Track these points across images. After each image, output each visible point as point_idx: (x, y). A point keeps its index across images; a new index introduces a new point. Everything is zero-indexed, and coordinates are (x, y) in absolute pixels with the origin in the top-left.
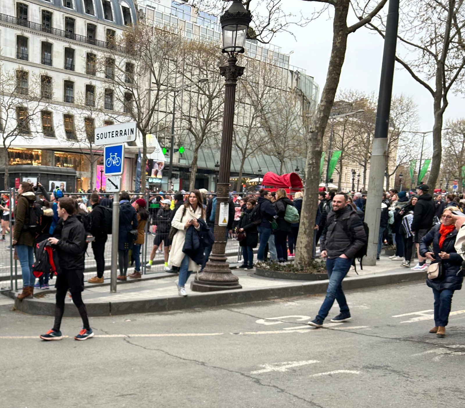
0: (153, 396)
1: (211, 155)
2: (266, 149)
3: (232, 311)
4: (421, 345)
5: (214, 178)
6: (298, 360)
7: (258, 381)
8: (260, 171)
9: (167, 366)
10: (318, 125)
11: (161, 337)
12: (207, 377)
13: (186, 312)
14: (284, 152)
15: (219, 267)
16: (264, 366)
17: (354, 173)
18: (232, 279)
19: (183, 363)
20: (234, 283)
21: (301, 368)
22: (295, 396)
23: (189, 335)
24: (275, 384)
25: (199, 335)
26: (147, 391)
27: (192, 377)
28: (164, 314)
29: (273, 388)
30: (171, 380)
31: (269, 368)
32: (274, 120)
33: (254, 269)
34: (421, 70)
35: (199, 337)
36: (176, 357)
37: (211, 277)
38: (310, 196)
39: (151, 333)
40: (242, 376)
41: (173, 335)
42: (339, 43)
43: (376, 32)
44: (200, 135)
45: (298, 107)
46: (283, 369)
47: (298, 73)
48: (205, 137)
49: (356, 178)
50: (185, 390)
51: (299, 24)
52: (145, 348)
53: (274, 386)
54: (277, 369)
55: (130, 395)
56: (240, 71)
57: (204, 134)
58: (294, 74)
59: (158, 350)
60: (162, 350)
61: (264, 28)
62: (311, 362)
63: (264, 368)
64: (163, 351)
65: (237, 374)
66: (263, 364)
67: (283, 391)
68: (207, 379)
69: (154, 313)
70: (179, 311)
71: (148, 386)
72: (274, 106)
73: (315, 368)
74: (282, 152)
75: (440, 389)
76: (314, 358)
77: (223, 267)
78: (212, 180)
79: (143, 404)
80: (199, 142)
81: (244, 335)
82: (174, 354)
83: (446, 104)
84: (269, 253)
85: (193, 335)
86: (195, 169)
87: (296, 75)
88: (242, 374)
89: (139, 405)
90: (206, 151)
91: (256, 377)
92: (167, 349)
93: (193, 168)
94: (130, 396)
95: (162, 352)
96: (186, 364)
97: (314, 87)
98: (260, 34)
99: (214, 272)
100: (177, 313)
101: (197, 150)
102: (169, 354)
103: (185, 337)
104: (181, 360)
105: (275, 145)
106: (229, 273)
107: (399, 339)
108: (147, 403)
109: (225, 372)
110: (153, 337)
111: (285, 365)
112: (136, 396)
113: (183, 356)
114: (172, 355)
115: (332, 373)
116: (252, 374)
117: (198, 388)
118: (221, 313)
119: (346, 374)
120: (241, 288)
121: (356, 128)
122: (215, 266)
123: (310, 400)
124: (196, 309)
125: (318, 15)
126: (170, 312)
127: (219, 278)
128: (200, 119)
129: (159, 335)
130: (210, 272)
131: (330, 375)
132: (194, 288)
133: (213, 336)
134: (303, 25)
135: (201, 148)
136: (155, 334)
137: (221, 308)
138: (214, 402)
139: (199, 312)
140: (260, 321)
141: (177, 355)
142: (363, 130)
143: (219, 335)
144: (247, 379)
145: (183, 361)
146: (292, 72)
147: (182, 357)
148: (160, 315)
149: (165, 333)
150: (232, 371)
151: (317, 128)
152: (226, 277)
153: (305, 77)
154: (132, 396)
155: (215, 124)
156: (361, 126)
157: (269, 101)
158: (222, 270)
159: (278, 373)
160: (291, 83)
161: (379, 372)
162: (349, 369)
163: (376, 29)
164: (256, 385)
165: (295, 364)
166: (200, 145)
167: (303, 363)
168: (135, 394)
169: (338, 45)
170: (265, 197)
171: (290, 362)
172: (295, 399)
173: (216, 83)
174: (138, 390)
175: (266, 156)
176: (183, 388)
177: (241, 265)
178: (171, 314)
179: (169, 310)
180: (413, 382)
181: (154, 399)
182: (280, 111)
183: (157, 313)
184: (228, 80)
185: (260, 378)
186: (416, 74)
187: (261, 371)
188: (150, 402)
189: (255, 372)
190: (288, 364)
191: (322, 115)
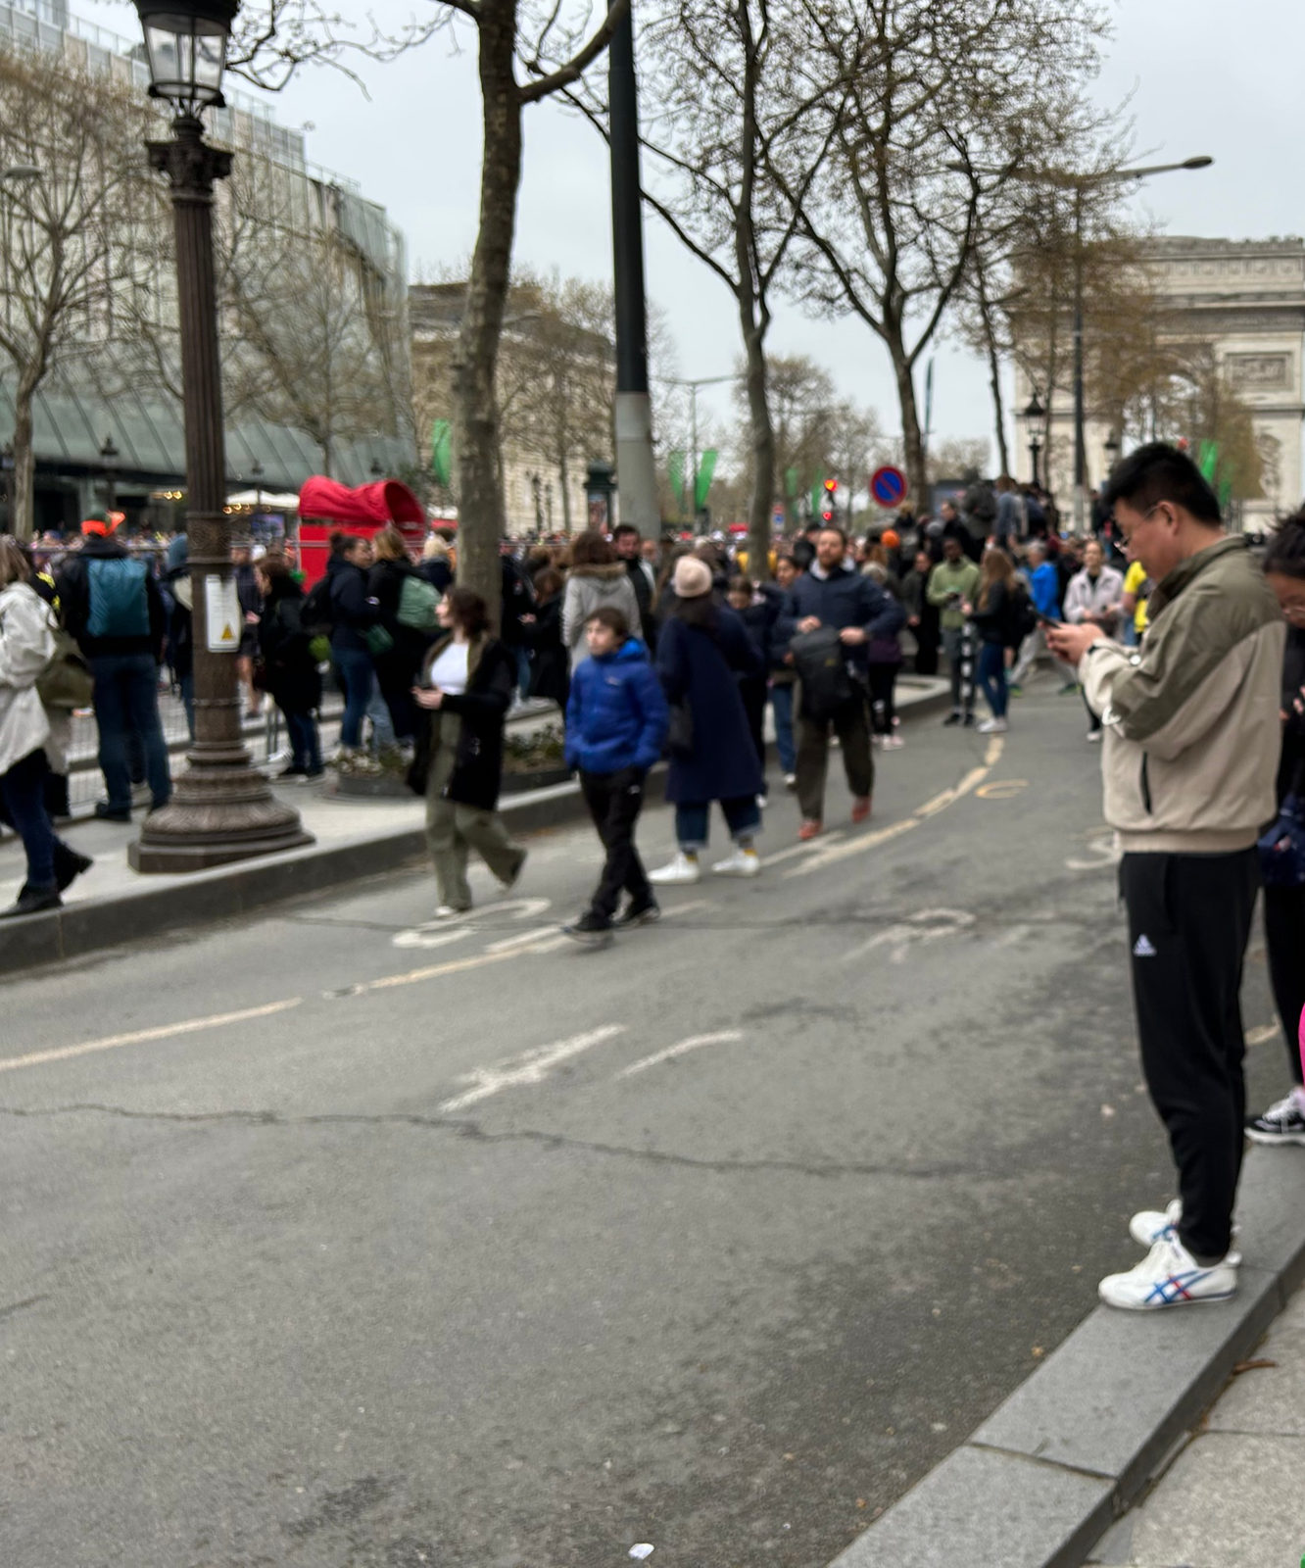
0: (119, 1282)
1: (75, 415)
2: (268, 404)
3: (300, 920)
4: (852, 928)
5: (97, 492)
6: (565, 1036)
7: (472, 1132)
8: (256, 470)
9: (134, 1160)
10: (473, 349)
11: (71, 1059)
12: (300, 1160)
13: (139, 949)
14: (330, 416)
15: (230, 782)
16: (473, 1078)
17: (536, 481)
18: (281, 818)
19: (195, 1132)
20: (288, 831)
21: (583, 1058)
22: (599, 1148)
23: (180, 1028)
24: (528, 1127)
25: (215, 1021)
26: (89, 1270)
27: (245, 1174)
28: (54, 973)
29: (528, 1142)
30: (171, 1203)
31: (491, 1083)
32: (286, 321)
33: (330, 777)
34: (696, 225)
35: (219, 1029)
36: (161, 1116)
37: (205, 820)
38: (477, 550)
39: (27, 1052)
40: (417, 1129)
41: (115, 1041)
42: (501, 125)
43: (577, 110)
44: (33, 349)
45: (350, 290)
46: (532, 1073)
47: (335, 189)
48: (49, 360)
49: (543, 495)
50: (239, 1228)
51: (373, 50)
52: (20, 1113)
53: (529, 1135)
54: (514, 1077)
55: (25, 1304)
56: (219, 163)
57: (46, 348)
58: (325, 192)
59: (78, 1107)
60: (92, 1107)
61: (260, 42)
62: (602, 1033)
63: (476, 1085)
64: (101, 1108)
65: (399, 1124)
66: (468, 1069)
67: (557, 1142)
68: (304, 1168)
69: (13, 976)
70: (110, 952)
71: (86, 1252)
72: (277, 279)
73: (620, 1050)
74: (322, 418)
75: (935, 1034)
76: (605, 1021)
77: (243, 782)
78: (92, 496)
79: (91, 1323)
80: (32, 374)
81: (374, 992)
82: (146, 1109)
83: (767, 316)
84: (366, 722)
85: (192, 1025)
86: (26, 462)
87: (332, 195)
88: (416, 1121)
89: (78, 1334)
90: (58, 402)
91: (464, 1118)
92: (113, 1099)
93: (21, 458)
94: (26, 1311)
95: (96, 1112)
96: (204, 1132)
97: (390, 236)
98: (248, 60)
99: (214, 803)
100: (103, 960)
101: (25, 398)
102: (125, 1114)
103: (168, 1038)
104: (185, 1126)
105: (294, 396)
106: (264, 800)
107: (796, 922)
108: (108, 1315)
109: (355, 1128)
110: (41, 1065)
111: (533, 1059)
112: (52, 1304)
113: (185, 1107)
114: (141, 1115)
115: (672, 1051)
116: (448, 1114)
117: (284, 1205)
118: (266, 934)
119: (710, 1046)
120: (310, 841)
121: (522, 359)
122: (214, 784)
123: (644, 1149)
124: (174, 934)
125: (420, 35)
126: (74, 962)
127: (235, 819)
128: (25, 299)
129: (64, 1052)
130: (200, 804)
131: (670, 1061)
132: (145, 864)
133: (268, 1016)
134: (386, 57)
135: (39, 393)
136: (44, 1049)
137: (262, 917)
138: (360, 1239)
139: (187, 941)
140: (406, 939)
141: (159, 1110)
142: (542, 367)
143: (287, 1011)
144: (434, 1133)
145: (193, 1125)
146: (317, 184)
147: (182, 1113)
148: (40, 977)
149: (84, 1040)
150: (377, 1120)
151: (471, 357)
152: (258, 815)
153: (360, 203)
154: (36, 1307)
155: (79, 317)
156: (538, 355)
157: (261, 262)
158: (240, 792)
159: (522, 1089)
160: (321, 218)
161: (785, 1023)
162: (711, 1030)
163: (578, 103)
164: (473, 1145)
165: (562, 1051)
166: (35, 384)
167: (582, 1042)
168: (46, 1297)
169: (501, 132)
170: (348, 555)
171: (545, 1048)
172: (602, 1158)
173: (71, 187)
174: (50, 1278)
175: (271, 429)
176: (230, 1223)
177: (283, 767)
178: (84, 967)
179: (71, 952)
180: (872, 1030)
181: (131, 1294)
182: (298, 296)
183: (22, 973)
184: (182, 186)
185: (475, 1117)
186: (690, 235)
187: (469, 1097)
188: (115, 1308)
189: (452, 1105)
190: (541, 1055)
191: (481, 321)
